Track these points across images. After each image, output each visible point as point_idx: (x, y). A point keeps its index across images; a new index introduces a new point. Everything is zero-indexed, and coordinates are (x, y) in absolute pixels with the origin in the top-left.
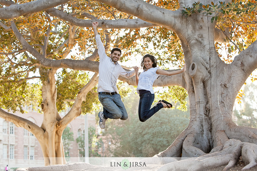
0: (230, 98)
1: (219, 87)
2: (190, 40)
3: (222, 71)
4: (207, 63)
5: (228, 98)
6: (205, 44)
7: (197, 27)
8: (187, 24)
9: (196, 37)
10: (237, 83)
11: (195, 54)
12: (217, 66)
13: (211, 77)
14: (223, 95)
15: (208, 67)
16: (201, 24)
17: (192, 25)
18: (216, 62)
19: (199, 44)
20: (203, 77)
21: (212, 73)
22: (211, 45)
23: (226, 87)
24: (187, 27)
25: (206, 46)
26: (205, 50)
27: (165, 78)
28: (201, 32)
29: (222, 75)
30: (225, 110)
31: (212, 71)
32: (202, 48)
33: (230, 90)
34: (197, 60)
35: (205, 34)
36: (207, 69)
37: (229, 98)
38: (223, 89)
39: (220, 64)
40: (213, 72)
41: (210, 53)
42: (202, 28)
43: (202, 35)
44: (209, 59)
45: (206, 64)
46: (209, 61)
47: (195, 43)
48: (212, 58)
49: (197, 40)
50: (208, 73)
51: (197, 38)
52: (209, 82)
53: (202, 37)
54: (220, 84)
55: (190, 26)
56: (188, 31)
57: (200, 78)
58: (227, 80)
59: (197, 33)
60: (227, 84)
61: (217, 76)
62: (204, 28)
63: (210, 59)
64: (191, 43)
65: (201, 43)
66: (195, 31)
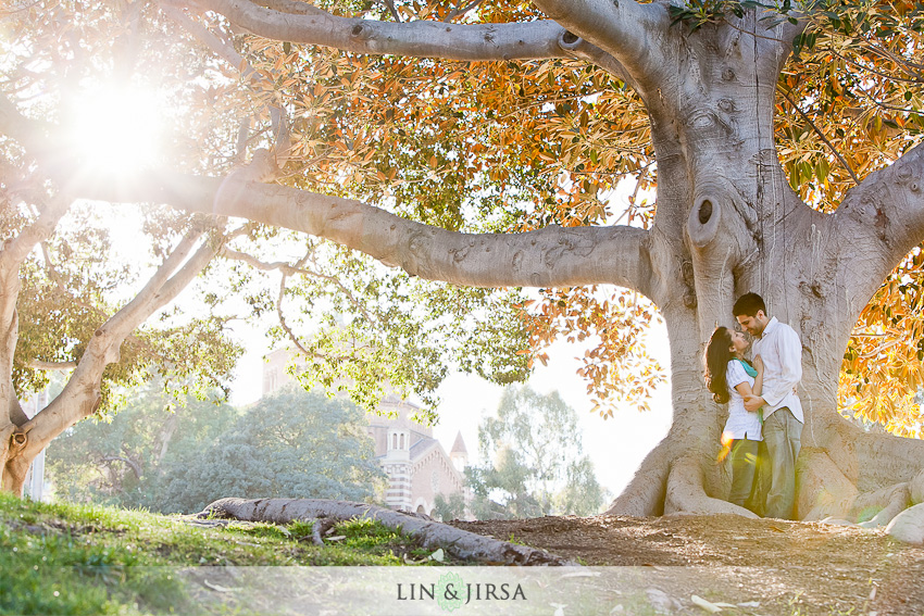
0: (832, 335)
1: (795, 293)
2: (690, 116)
3: (805, 238)
4: (750, 205)
5: (825, 336)
6: (743, 136)
7: (718, 72)
8: (684, 57)
9: (713, 106)
10: (860, 282)
11: (707, 167)
12: (784, 216)
13: (763, 254)
14: (807, 321)
15: (754, 218)
16: (730, 64)
17: (700, 64)
18: (782, 204)
19: (721, 135)
20: (738, 253)
21: (767, 240)
22: (764, 141)
23: (817, 295)
24: (683, 67)
25: (748, 143)
26: (740, 157)
27: (562, 254)
28: (730, 91)
29: (805, 250)
30: (815, 379)
31: (766, 232)
32: (732, 150)
33: (831, 307)
34: (718, 189)
35: (744, 101)
36: (749, 225)
37: (829, 336)
38: (806, 301)
39: (797, 210)
40: (772, 237)
41: (763, 169)
42: (733, 76)
43: (733, 104)
44: (755, 190)
45: (746, 206)
46: (755, 199)
47: (710, 129)
48: (766, 188)
49: (715, 118)
50: (751, 238)
51: (717, 111)
52: (757, 273)
53: (731, 109)
54: (797, 282)
55: (695, 66)
56: (686, 83)
57: (725, 255)
58: (823, 269)
59: (716, 94)
60: (822, 284)
61: (787, 255)
62: (740, 78)
63: (760, 189)
64: (696, 126)
65: (729, 131)
66: (708, 85)
